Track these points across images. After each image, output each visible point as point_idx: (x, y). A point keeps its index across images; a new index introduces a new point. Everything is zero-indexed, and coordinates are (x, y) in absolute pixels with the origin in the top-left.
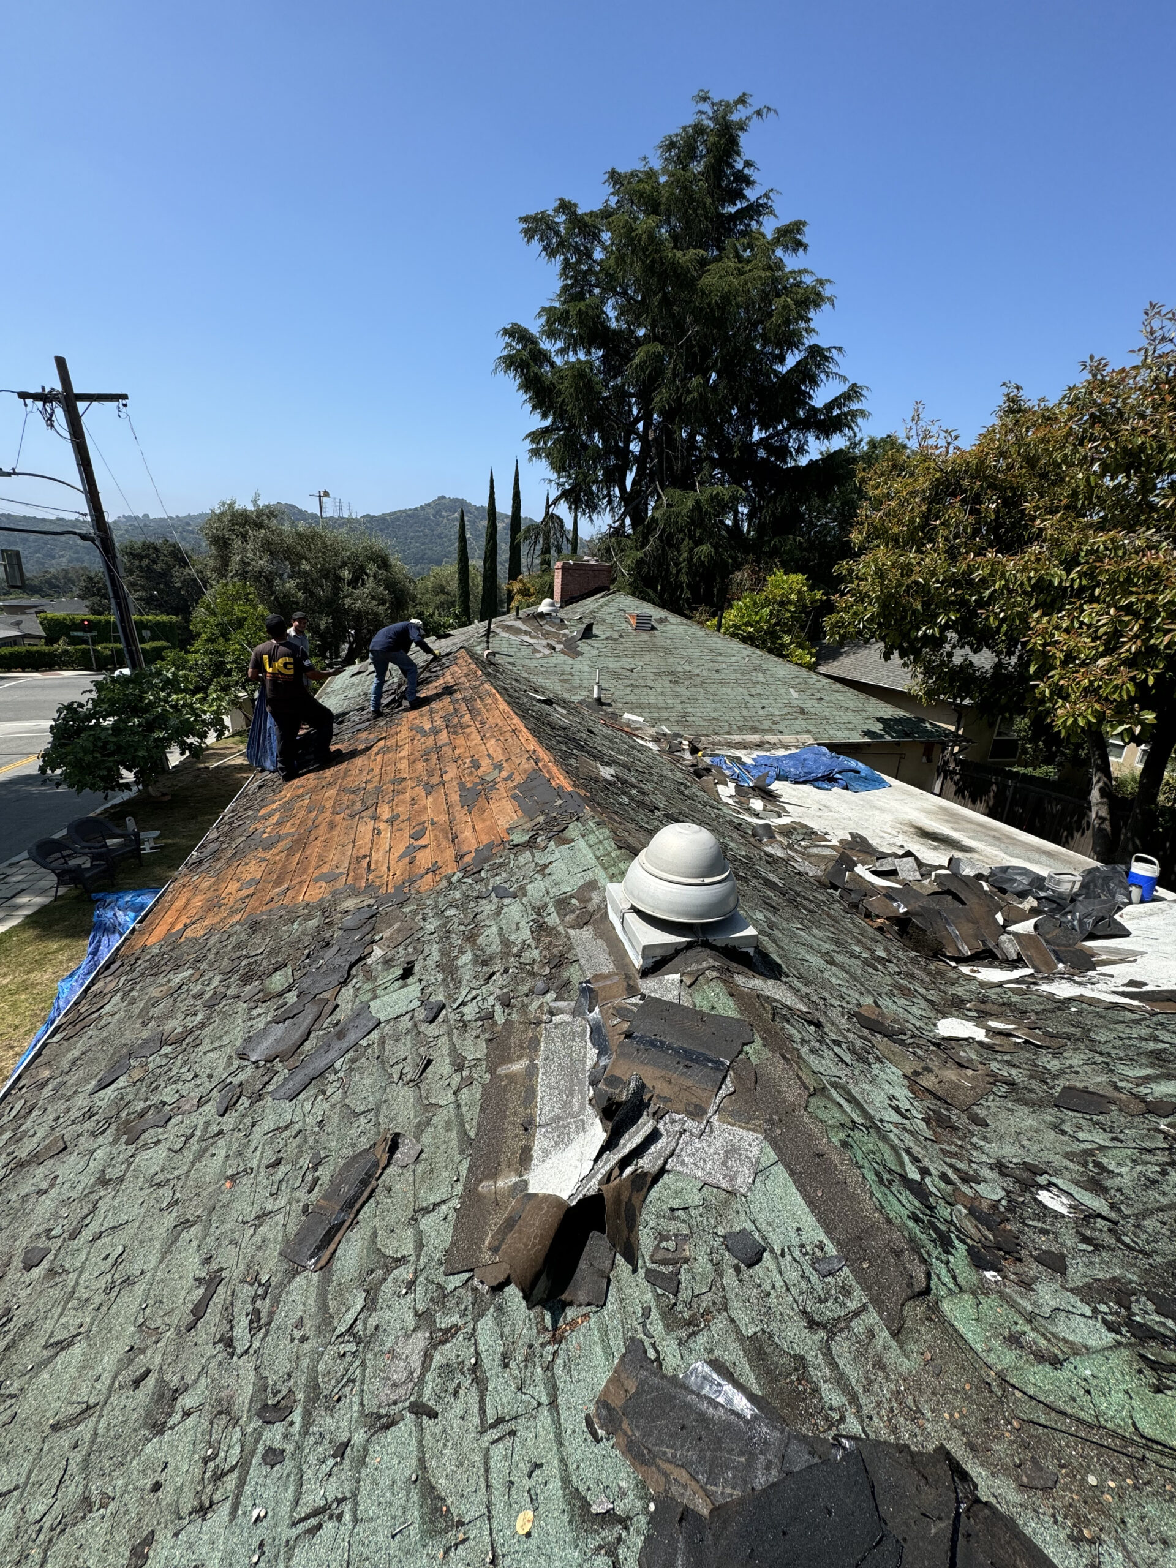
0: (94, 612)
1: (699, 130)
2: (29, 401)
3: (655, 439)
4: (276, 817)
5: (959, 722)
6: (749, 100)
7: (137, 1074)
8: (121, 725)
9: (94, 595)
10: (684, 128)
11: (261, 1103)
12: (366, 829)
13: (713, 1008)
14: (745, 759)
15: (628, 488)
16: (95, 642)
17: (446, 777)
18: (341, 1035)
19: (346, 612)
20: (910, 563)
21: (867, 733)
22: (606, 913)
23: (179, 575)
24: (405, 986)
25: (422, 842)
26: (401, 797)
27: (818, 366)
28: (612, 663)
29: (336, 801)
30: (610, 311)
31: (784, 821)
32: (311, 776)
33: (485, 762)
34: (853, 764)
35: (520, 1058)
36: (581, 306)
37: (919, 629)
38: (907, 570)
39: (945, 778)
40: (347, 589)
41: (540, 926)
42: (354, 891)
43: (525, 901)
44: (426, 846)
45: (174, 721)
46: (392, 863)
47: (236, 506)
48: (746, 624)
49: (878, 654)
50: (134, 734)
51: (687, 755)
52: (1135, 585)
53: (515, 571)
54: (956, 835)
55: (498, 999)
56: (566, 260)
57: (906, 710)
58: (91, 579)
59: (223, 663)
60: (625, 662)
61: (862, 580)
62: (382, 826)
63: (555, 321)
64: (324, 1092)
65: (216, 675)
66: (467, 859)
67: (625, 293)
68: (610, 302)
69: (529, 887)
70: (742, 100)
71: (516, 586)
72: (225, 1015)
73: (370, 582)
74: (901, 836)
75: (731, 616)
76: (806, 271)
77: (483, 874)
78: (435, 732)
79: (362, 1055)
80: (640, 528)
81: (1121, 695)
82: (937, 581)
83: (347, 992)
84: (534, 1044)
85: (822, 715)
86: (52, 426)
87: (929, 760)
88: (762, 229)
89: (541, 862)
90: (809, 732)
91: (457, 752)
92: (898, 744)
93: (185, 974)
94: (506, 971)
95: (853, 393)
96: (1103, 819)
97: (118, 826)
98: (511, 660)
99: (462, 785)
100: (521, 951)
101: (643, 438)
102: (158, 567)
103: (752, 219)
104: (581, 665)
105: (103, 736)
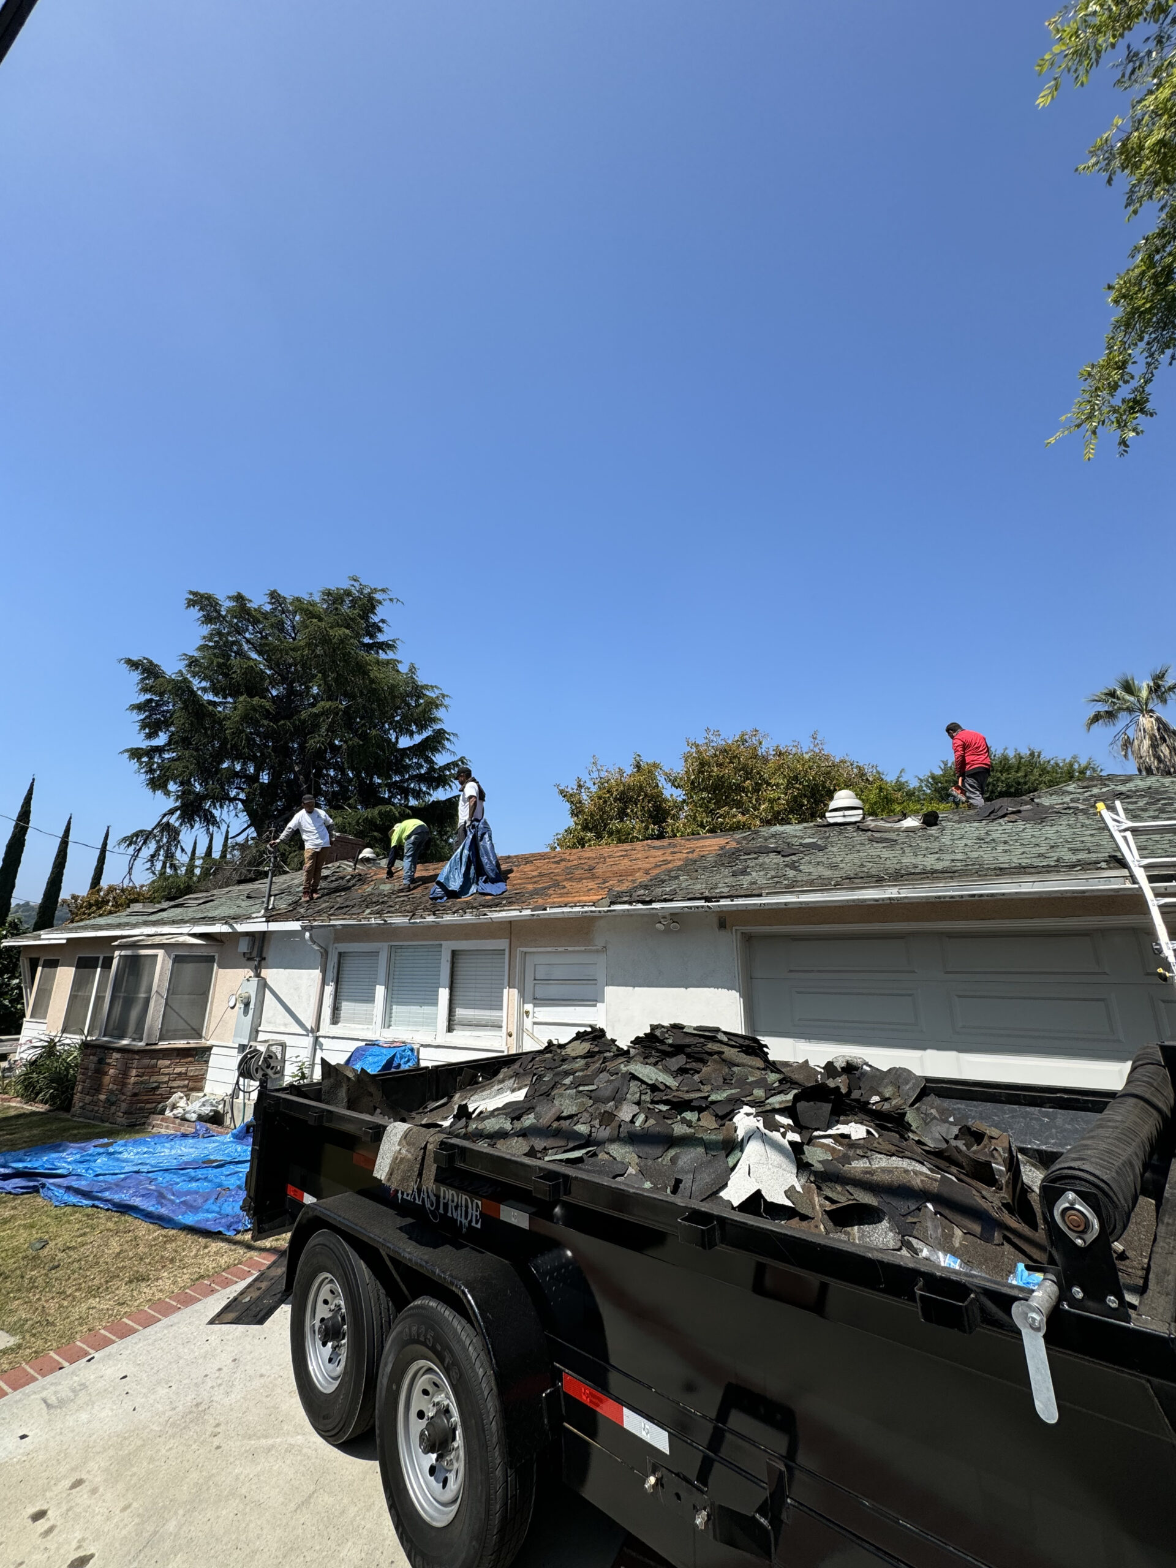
6: (388, 592)
27: (439, 742)
56: (217, 630)
70: (383, 591)
103: (381, 649)
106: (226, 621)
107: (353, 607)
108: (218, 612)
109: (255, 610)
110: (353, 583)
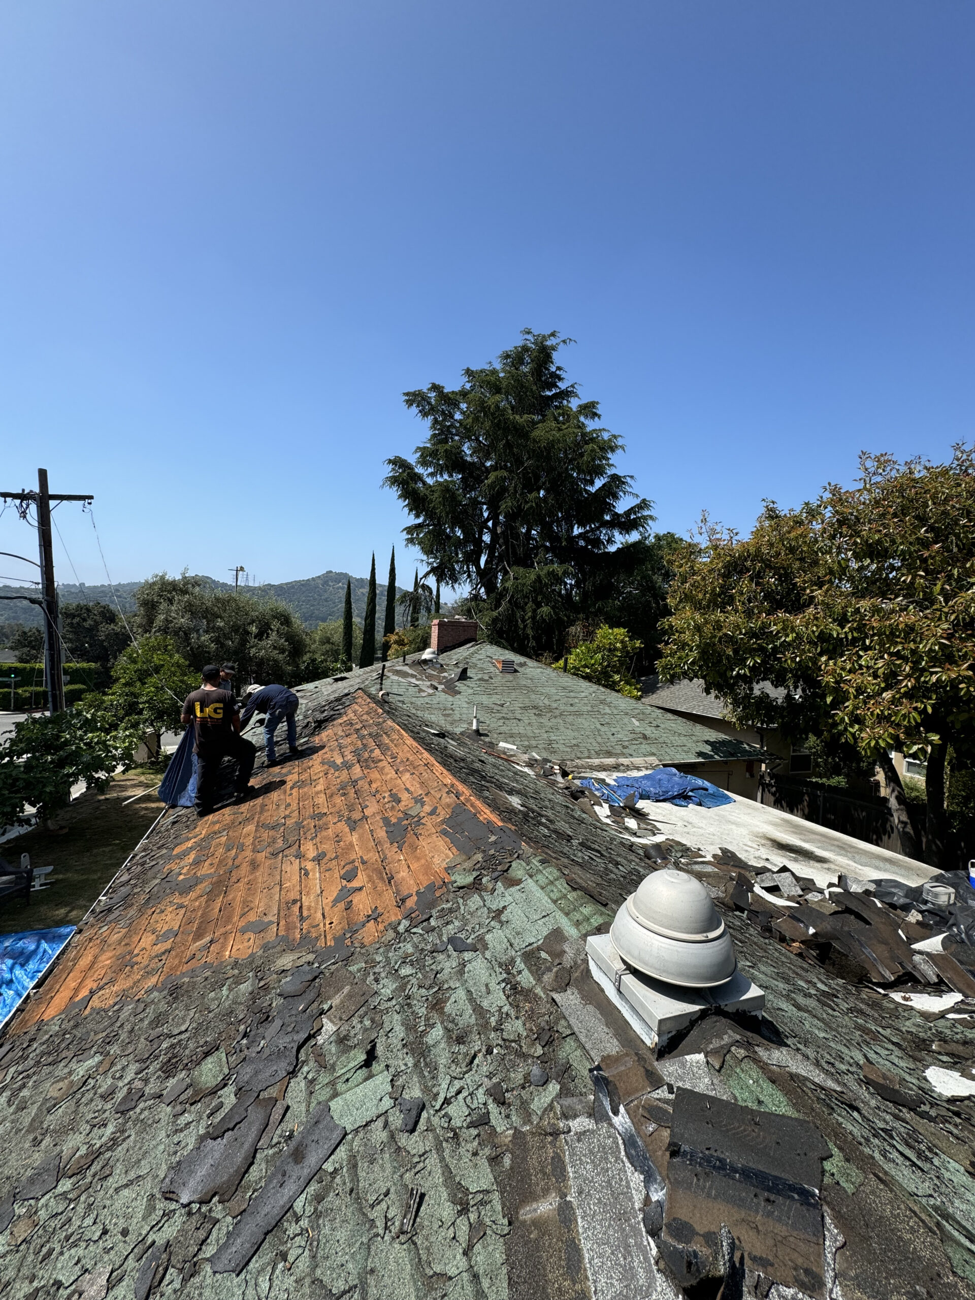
0: (21, 660)
1: (525, 349)
2: (9, 499)
3: (502, 533)
4: (192, 856)
5: (762, 741)
6: (558, 335)
7: (22, 1231)
8: (34, 763)
9: (25, 646)
10: (516, 348)
11: (196, 1280)
12: (292, 868)
13: (760, 1102)
14: (608, 781)
15: (482, 566)
16: (17, 685)
17: (367, 812)
18: (298, 1155)
19: (251, 659)
20: (719, 621)
21: (700, 754)
22: (588, 971)
23: (105, 629)
24: (370, 1077)
25: (355, 884)
26: (324, 833)
27: (618, 487)
28: (485, 700)
29: (255, 838)
30: (467, 449)
31: (659, 839)
32: (227, 811)
33: (405, 796)
34: (700, 782)
35: (546, 1192)
36: (447, 447)
37: (734, 670)
38: (718, 626)
39: (763, 790)
40: (253, 641)
41: (514, 988)
42: (289, 946)
43: (488, 954)
44: (360, 889)
45: (86, 758)
46: (327, 909)
47: (167, 578)
48: (586, 666)
49: (699, 690)
50: (45, 770)
51: (560, 779)
52: (898, 637)
53: (390, 628)
54: (807, 846)
55: (488, 1092)
56: (435, 419)
57: (726, 734)
58: (25, 633)
59: (138, 703)
60: (495, 699)
61: (681, 633)
62: (309, 865)
63: (427, 455)
64: (284, 1256)
65: (127, 714)
66: (411, 903)
67: (477, 439)
68: (466, 445)
69: (488, 937)
70: (553, 334)
71: (393, 638)
72: (145, 1126)
73: (274, 636)
74: (762, 849)
75: (572, 659)
76: (604, 430)
77: (433, 922)
78: (348, 766)
79: (327, 1189)
80: (493, 595)
81: (909, 722)
82: (741, 633)
83: (298, 1086)
84: (558, 1168)
85: (661, 740)
86: (25, 517)
87: (752, 776)
88: (570, 405)
89: (494, 907)
90: (653, 754)
91: (374, 786)
92: (726, 763)
93: (91, 1062)
94: (489, 1051)
95: (644, 505)
96: (905, 823)
97: (10, 863)
98: (401, 698)
99: (386, 821)
100: (500, 1022)
101: (493, 532)
102: (86, 625)
103: (563, 399)
104: (460, 701)
105: (14, 773)
106: (438, 410)
107: (532, 361)
108: (429, 403)
109: (451, 392)
110: (527, 336)
